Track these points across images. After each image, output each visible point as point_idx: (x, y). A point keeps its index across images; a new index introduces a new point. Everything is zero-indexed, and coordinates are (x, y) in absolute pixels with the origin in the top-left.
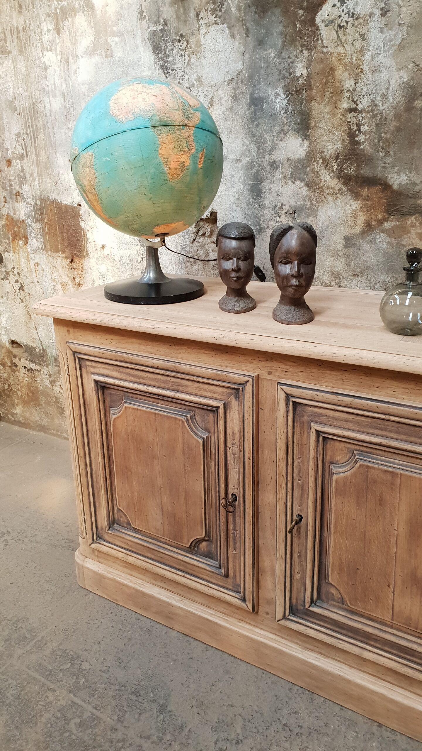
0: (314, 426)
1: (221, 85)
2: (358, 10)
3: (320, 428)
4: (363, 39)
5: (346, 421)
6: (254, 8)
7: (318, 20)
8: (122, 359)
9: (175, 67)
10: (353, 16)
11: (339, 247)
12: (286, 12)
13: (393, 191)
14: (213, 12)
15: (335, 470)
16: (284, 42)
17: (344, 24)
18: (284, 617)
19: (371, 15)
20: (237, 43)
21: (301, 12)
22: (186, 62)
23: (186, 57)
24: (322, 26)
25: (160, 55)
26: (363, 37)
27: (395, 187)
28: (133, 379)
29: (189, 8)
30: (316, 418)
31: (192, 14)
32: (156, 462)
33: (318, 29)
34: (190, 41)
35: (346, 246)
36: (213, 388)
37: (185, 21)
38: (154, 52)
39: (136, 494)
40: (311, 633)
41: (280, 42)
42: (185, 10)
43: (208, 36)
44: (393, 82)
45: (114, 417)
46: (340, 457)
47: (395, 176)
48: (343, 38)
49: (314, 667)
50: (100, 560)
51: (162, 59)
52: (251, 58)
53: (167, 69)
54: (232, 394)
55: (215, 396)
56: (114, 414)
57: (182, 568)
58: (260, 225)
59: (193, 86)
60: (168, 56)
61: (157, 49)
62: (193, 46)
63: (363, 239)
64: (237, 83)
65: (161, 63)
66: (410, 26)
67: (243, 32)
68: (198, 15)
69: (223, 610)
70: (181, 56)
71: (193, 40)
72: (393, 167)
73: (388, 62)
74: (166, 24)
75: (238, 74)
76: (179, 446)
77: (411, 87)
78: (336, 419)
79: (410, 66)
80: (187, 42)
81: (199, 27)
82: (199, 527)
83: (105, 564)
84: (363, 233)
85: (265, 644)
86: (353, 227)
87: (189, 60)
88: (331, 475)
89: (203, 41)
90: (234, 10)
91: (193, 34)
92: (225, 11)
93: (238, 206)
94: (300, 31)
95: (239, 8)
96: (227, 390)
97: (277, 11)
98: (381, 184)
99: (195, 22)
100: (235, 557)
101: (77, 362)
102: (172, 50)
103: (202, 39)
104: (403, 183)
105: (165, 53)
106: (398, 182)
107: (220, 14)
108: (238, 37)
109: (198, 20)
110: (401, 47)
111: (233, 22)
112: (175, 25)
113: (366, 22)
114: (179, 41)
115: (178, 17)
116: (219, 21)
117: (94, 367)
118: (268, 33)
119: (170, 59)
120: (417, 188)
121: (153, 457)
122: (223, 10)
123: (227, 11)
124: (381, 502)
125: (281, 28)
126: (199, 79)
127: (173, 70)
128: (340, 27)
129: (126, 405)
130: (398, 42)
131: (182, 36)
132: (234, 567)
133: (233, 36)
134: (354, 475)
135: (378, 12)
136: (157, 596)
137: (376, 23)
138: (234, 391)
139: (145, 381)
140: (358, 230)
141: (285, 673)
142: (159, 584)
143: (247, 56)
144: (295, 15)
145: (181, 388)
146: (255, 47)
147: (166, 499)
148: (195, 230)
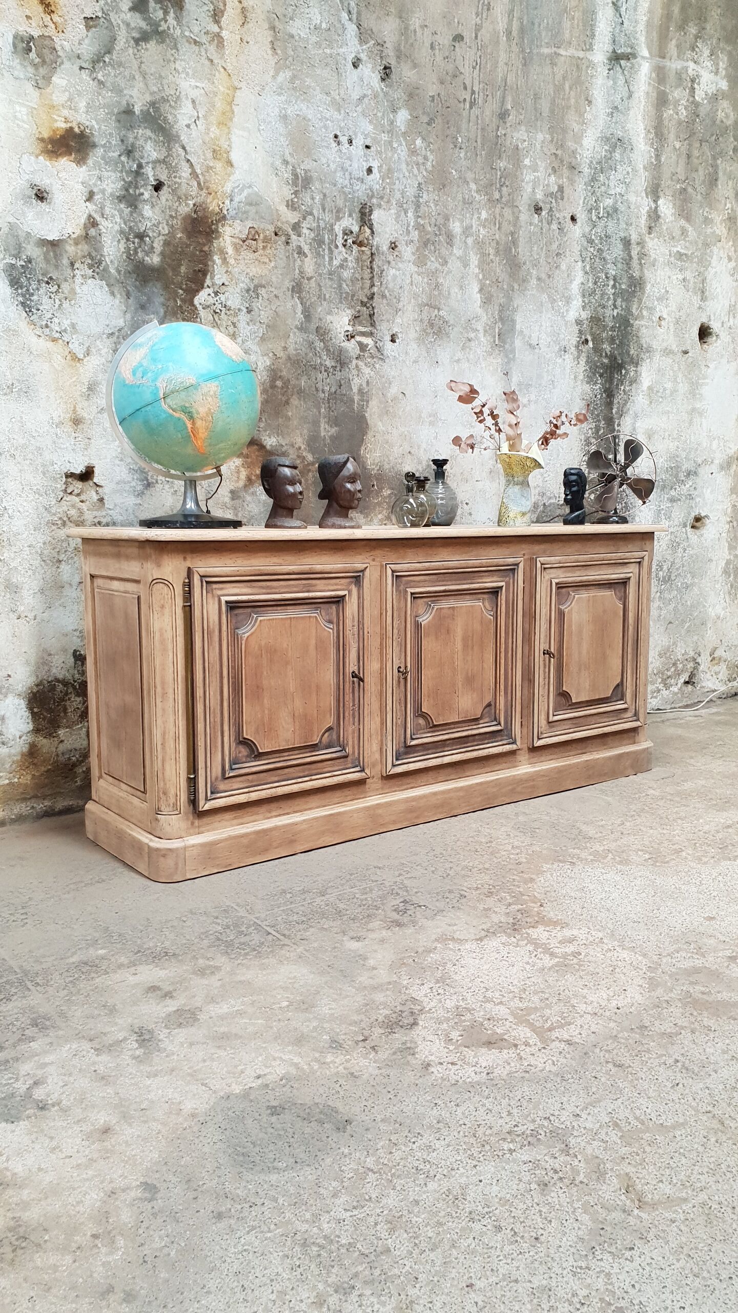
0: (410, 590)
1: (100, 337)
2: (229, 303)
3: (413, 590)
4: (235, 327)
5: (425, 581)
6: (135, 275)
7: (196, 301)
8: (257, 573)
9: (41, 308)
10: (225, 306)
11: (227, 500)
12: (166, 287)
13: (267, 451)
14: (90, 266)
15: (421, 620)
16: (165, 312)
17: (218, 311)
18: (394, 766)
19: (239, 310)
20: (117, 301)
21: (181, 292)
22: (57, 306)
23: (57, 301)
24: (200, 308)
25: (20, 291)
26: (234, 324)
27: (268, 447)
28: (264, 591)
29: (61, 255)
30: (409, 584)
31: (65, 262)
32: (289, 667)
33: (196, 308)
34: (62, 286)
35: (233, 499)
36: (338, 580)
37: (57, 267)
38: (12, 286)
39: (266, 712)
40: (412, 767)
41: (162, 311)
42: (56, 256)
43: (85, 288)
44: (259, 364)
45: (246, 635)
46: (421, 611)
47: (267, 438)
48: (219, 322)
49: (414, 799)
50: (201, 829)
51: (23, 295)
52: (133, 318)
53: (30, 307)
54: (352, 582)
55: (339, 587)
56: (245, 632)
57: (306, 773)
58: (147, 480)
59: (65, 331)
60: (32, 295)
61: (15, 283)
62: (66, 291)
63: (246, 492)
64: (118, 338)
65: (21, 299)
66: (268, 326)
67: (124, 294)
68: (72, 264)
69: (336, 800)
70: (50, 298)
71: (65, 287)
72: (265, 431)
73: (255, 348)
74: (30, 261)
75: (119, 330)
76: (313, 642)
77: (273, 370)
78: (419, 582)
79: (271, 355)
80: (59, 286)
81: (74, 276)
82: (328, 716)
83: (208, 831)
84: (245, 486)
85: (377, 804)
86: (237, 481)
87: (61, 305)
88: (418, 626)
89: (78, 290)
90: (113, 271)
91: (66, 280)
92: (103, 270)
93: (121, 460)
94: (181, 306)
95: (119, 272)
96: (348, 580)
97: (159, 285)
98: (257, 445)
99: (69, 271)
100: (354, 732)
101: (204, 587)
102: (38, 289)
103: (77, 288)
104: (274, 444)
105: (28, 290)
106: (270, 443)
107: (97, 270)
108: (119, 296)
109: (73, 270)
110: (263, 339)
111: (112, 281)
112: (43, 265)
113: (236, 315)
114: (48, 283)
115: (47, 260)
116: (97, 277)
117: (222, 589)
118: (149, 300)
119: (35, 298)
120: (284, 449)
121: (287, 663)
122: (101, 268)
123: (106, 270)
124: (448, 632)
125: (162, 299)
126: (73, 326)
127: (38, 310)
128: (216, 313)
129: (260, 618)
130: (261, 335)
131: (51, 278)
132: (353, 742)
133: (113, 294)
134: (434, 618)
135: (245, 310)
136: (280, 823)
137: (243, 317)
138: (354, 580)
139: (277, 591)
140: (241, 484)
141: (394, 822)
142: (274, 814)
143: (128, 316)
144: (176, 293)
145: (311, 589)
146: (136, 309)
147: (298, 703)
148: (63, 488)
